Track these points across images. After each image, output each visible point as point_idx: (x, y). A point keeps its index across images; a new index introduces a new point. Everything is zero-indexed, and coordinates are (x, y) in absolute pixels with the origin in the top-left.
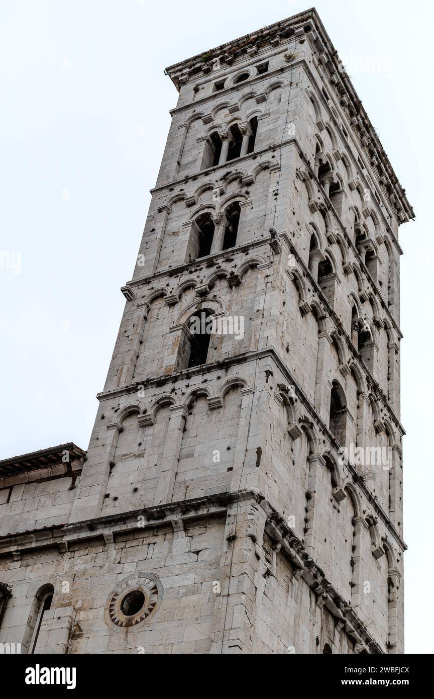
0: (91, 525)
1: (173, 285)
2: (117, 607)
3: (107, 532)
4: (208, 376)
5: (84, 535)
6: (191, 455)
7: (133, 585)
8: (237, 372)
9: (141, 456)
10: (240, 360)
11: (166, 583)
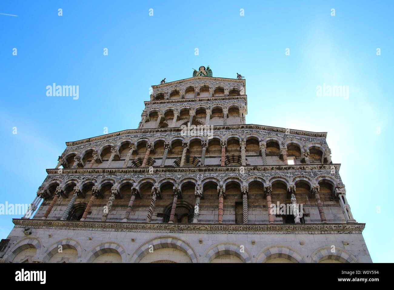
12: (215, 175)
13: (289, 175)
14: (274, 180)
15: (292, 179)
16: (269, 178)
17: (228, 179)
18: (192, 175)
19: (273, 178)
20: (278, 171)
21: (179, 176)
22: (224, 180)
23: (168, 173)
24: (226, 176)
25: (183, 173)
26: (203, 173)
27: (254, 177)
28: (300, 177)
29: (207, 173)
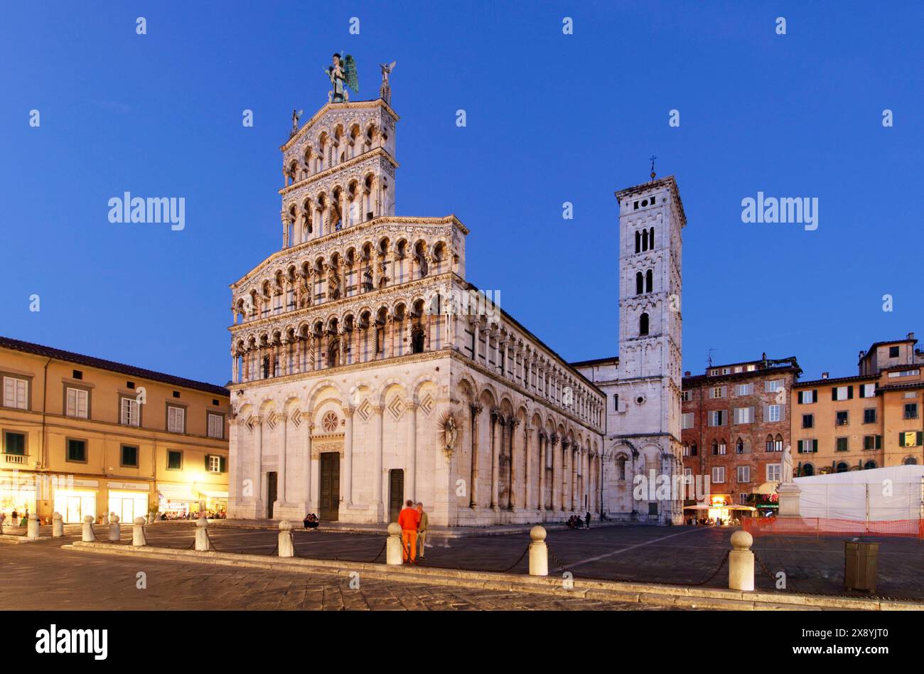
0: (626, 380)
1: (635, 303)
2: (636, 399)
3: (630, 382)
4: (651, 339)
5: (624, 382)
6: (648, 362)
7: (640, 396)
8: (659, 339)
9: (634, 361)
10: (660, 335)
11: (648, 396)
12: (351, 306)
13: (408, 295)
14: (397, 303)
15: (410, 299)
16: (392, 302)
17: (362, 309)
18: (334, 310)
19: (396, 301)
20: (400, 291)
21: (325, 314)
22: (358, 311)
23: (316, 311)
24: (360, 305)
25: (328, 309)
26: (342, 305)
27: (381, 302)
28: (417, 295)
29: (345, 304)
